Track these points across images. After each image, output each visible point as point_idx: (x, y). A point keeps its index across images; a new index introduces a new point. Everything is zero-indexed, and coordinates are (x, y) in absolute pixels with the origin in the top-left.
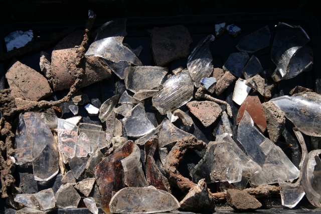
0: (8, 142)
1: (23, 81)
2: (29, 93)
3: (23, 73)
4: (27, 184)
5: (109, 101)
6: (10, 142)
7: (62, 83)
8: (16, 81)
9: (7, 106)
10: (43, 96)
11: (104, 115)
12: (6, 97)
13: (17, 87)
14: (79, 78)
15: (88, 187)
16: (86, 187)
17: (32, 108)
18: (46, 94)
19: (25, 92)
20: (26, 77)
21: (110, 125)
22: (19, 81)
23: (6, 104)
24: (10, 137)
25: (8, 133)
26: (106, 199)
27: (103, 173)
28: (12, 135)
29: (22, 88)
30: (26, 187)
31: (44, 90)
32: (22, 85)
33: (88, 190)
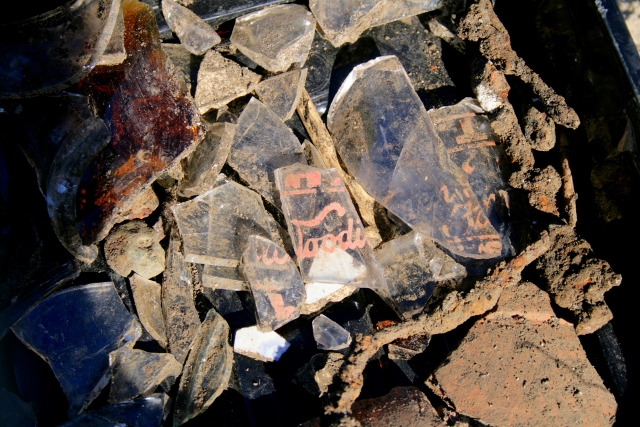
0: (522, 150)
1: (544, 380)
2: (510, 345)
3: (555, 412)
4: (419, 56)
5: (206, 399)
6: (516, 156)
7: (400, 403)
8: (569, 379)
9: (572, 255)
10: (455, 347)
11: (214, 340)
12: (586, 288)
13: (560, 357)
14: (341, 415)
15: (213, 75)
16: (222, 76)
17: (481, 279)
18: (448, 361)
19: (524, 344)
20: (542, 400)
21: (183, 310)
22: (560, 380)
23: (577, 260)
24: (524, 169)
25: (532, 177)
26: (143, 35)
27: (172, 113)
28: (518, 180)
29: (538, 355)
30: (418, 47)
31: (461, 372)
32: (545, 366)
33: (212, 68)
